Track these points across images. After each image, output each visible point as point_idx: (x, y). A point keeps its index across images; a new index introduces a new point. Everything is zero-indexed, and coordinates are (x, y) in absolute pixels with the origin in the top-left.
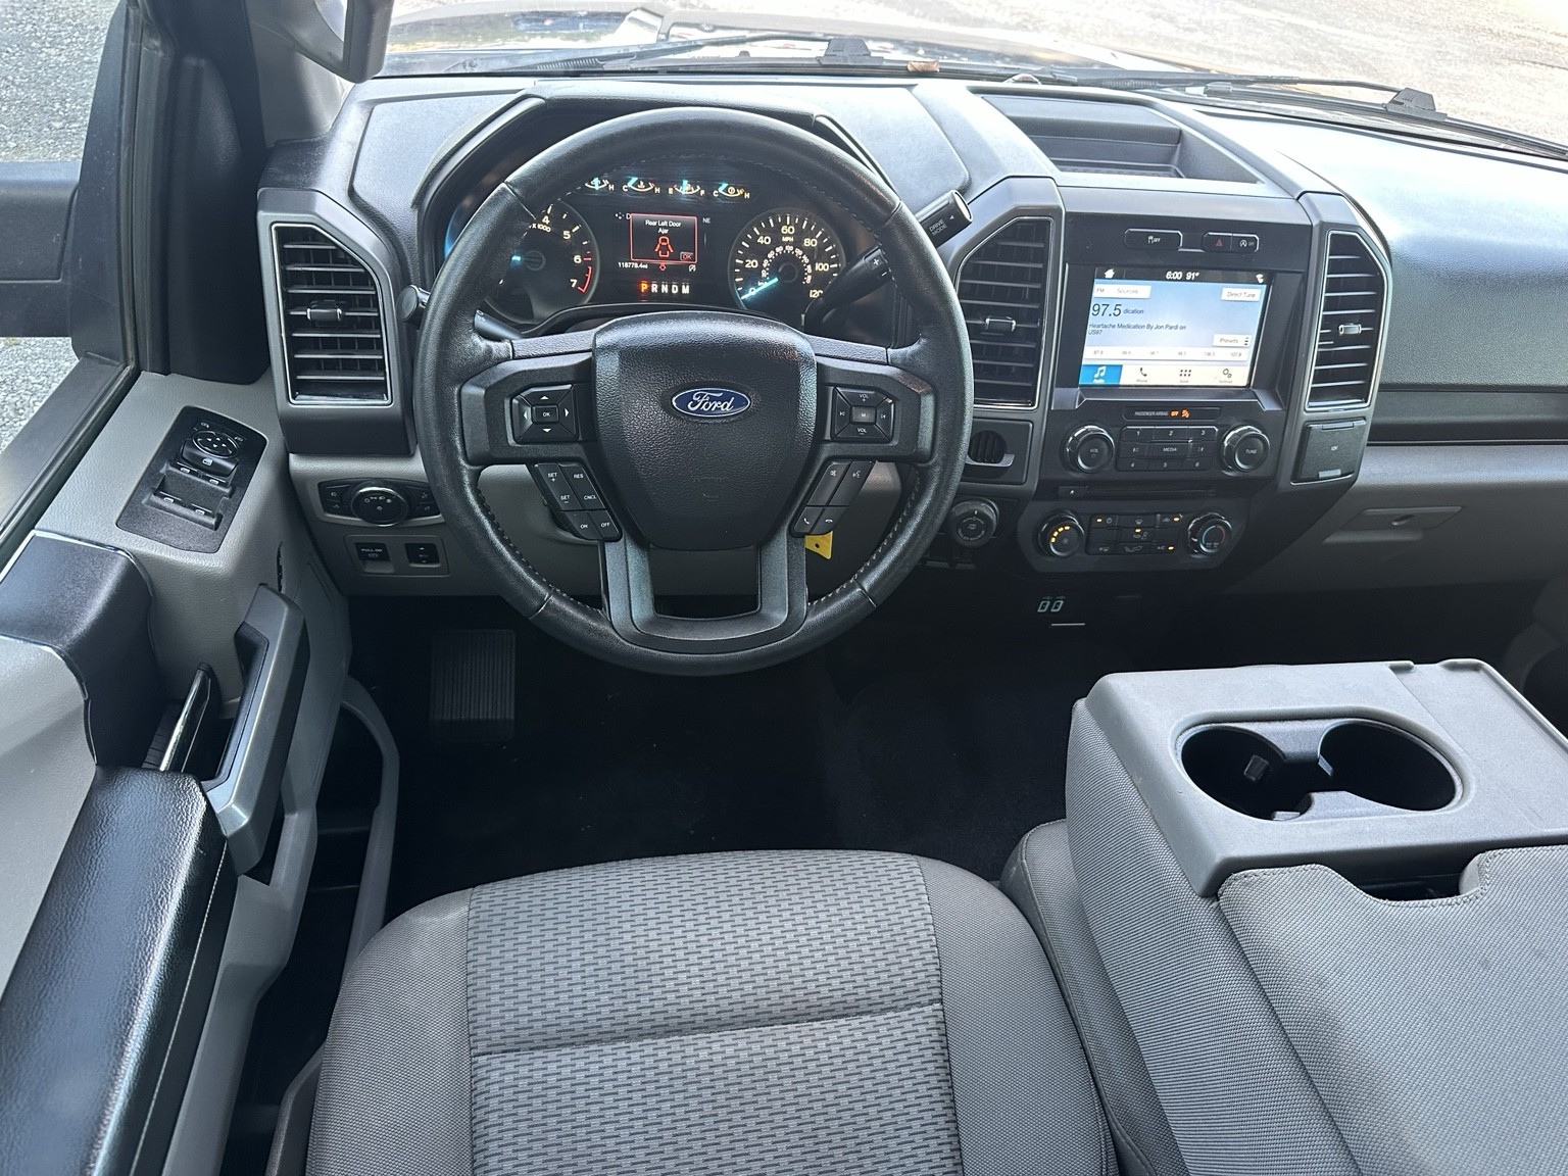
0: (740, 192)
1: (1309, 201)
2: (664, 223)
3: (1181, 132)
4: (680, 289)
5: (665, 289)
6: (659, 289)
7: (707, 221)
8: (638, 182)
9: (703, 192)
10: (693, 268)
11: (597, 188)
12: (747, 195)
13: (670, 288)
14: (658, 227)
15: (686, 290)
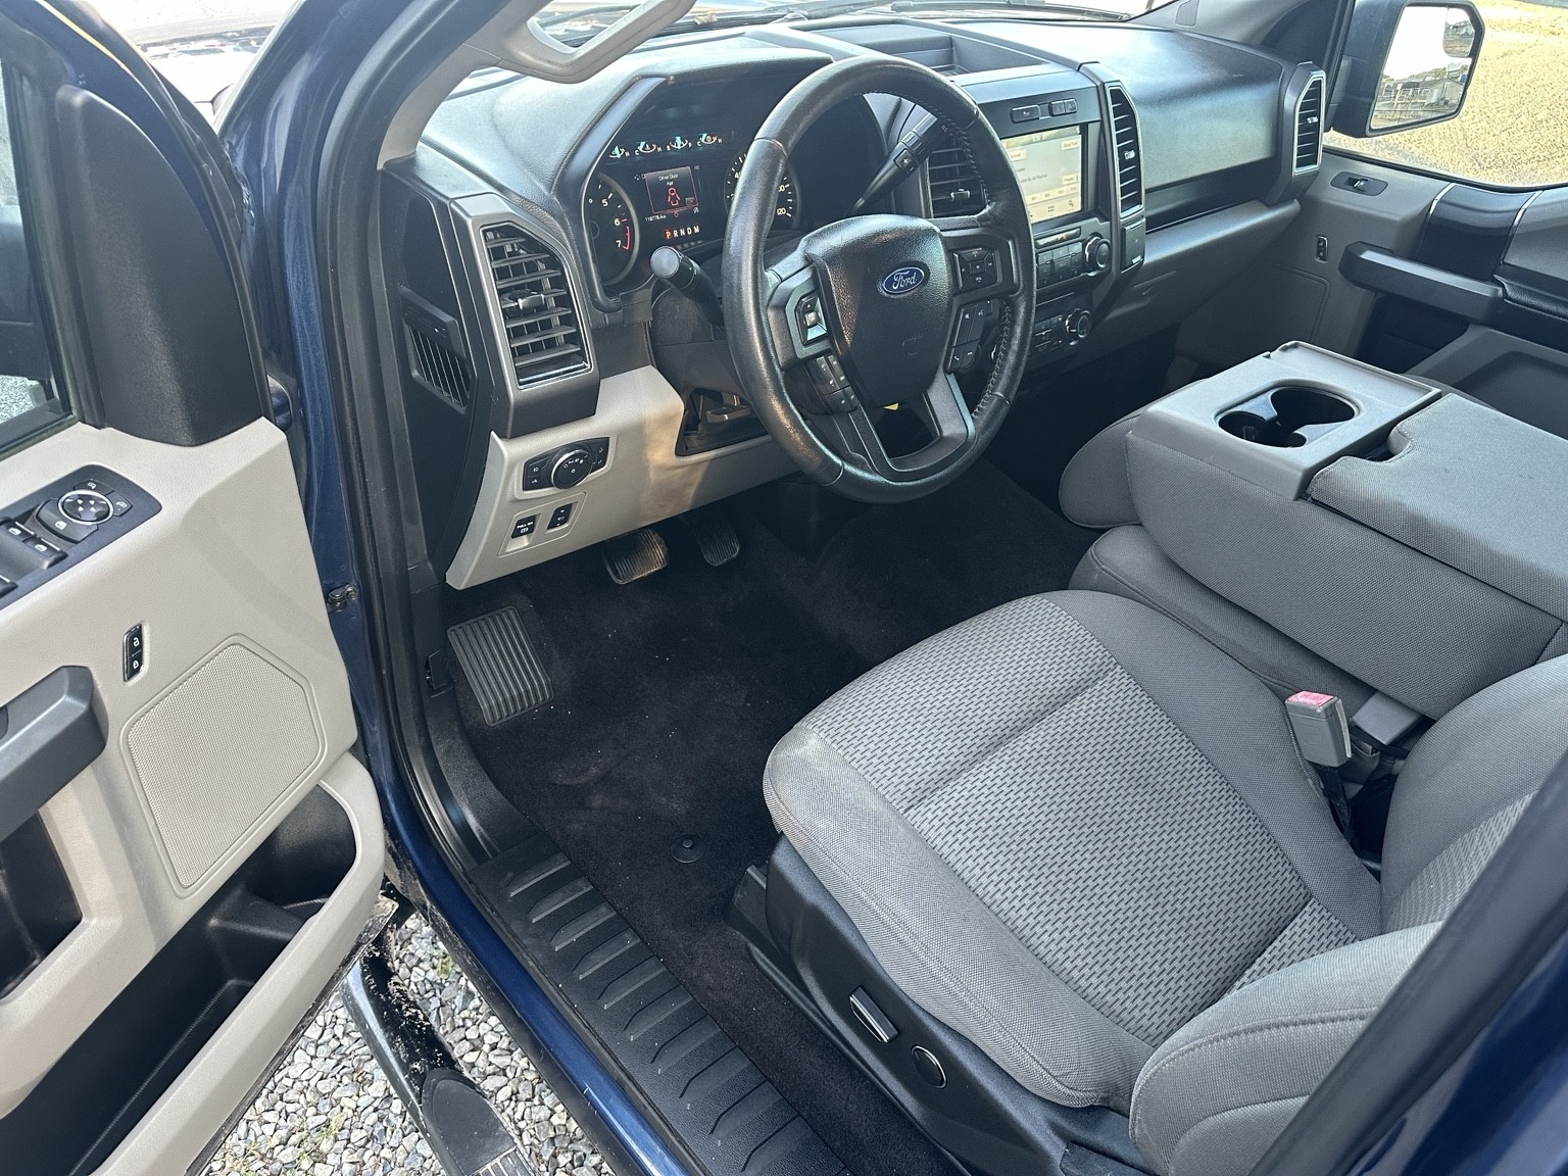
0: (715, 139)
1: (1087, 69)
2: (669, 176)
3: (951, 39)
4: (693, 230)
5: (682, 232)
6: (679, 233)
7: (697, 168)
8: (645, 146)
9: (690, 145)
10: (696, 210)
11: (619, 156)
12: (720, 141)
13: (686, 232)
14: (666, 181)
15: (697, 230)
